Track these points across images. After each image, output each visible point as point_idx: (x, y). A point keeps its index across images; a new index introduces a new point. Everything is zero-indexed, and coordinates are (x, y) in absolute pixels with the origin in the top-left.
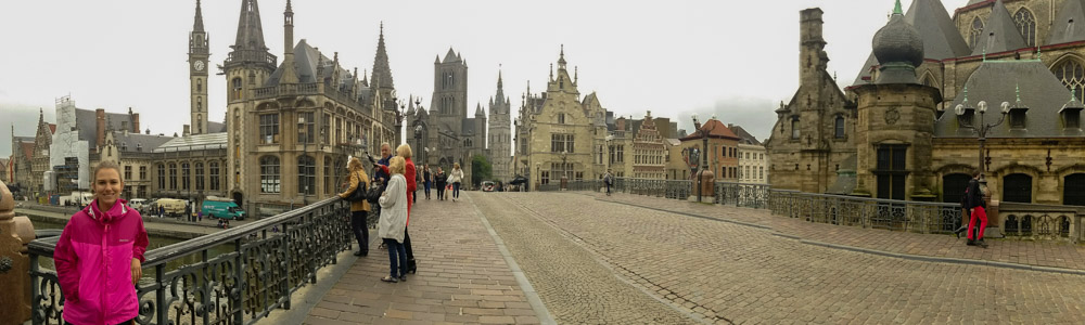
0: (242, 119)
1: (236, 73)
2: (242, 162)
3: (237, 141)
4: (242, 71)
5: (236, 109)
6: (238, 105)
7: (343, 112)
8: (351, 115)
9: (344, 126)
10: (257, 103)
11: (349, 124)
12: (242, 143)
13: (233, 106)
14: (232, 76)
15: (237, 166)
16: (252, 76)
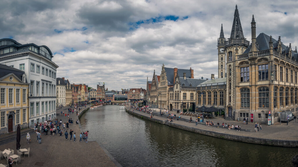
0: (232, 70)
1: (230, 49)
2: (232, 91)
3: (230, 80)
4: (232, 48)
5: (230, 66)
6: (230, 63)
7: (283, 63)
8: (288, 65)
9: (284, 70)
10: (239, 62)
11: (287, 69)
12: (232, 82)
13: (228, 64)
14: (228, 51)
15: (230, 93)
16: (237, 50)
